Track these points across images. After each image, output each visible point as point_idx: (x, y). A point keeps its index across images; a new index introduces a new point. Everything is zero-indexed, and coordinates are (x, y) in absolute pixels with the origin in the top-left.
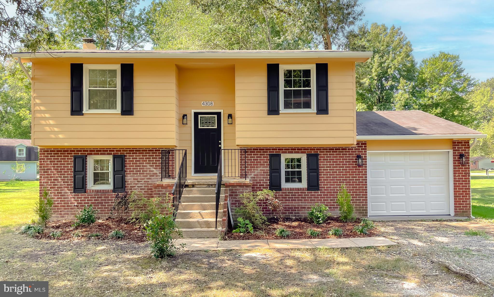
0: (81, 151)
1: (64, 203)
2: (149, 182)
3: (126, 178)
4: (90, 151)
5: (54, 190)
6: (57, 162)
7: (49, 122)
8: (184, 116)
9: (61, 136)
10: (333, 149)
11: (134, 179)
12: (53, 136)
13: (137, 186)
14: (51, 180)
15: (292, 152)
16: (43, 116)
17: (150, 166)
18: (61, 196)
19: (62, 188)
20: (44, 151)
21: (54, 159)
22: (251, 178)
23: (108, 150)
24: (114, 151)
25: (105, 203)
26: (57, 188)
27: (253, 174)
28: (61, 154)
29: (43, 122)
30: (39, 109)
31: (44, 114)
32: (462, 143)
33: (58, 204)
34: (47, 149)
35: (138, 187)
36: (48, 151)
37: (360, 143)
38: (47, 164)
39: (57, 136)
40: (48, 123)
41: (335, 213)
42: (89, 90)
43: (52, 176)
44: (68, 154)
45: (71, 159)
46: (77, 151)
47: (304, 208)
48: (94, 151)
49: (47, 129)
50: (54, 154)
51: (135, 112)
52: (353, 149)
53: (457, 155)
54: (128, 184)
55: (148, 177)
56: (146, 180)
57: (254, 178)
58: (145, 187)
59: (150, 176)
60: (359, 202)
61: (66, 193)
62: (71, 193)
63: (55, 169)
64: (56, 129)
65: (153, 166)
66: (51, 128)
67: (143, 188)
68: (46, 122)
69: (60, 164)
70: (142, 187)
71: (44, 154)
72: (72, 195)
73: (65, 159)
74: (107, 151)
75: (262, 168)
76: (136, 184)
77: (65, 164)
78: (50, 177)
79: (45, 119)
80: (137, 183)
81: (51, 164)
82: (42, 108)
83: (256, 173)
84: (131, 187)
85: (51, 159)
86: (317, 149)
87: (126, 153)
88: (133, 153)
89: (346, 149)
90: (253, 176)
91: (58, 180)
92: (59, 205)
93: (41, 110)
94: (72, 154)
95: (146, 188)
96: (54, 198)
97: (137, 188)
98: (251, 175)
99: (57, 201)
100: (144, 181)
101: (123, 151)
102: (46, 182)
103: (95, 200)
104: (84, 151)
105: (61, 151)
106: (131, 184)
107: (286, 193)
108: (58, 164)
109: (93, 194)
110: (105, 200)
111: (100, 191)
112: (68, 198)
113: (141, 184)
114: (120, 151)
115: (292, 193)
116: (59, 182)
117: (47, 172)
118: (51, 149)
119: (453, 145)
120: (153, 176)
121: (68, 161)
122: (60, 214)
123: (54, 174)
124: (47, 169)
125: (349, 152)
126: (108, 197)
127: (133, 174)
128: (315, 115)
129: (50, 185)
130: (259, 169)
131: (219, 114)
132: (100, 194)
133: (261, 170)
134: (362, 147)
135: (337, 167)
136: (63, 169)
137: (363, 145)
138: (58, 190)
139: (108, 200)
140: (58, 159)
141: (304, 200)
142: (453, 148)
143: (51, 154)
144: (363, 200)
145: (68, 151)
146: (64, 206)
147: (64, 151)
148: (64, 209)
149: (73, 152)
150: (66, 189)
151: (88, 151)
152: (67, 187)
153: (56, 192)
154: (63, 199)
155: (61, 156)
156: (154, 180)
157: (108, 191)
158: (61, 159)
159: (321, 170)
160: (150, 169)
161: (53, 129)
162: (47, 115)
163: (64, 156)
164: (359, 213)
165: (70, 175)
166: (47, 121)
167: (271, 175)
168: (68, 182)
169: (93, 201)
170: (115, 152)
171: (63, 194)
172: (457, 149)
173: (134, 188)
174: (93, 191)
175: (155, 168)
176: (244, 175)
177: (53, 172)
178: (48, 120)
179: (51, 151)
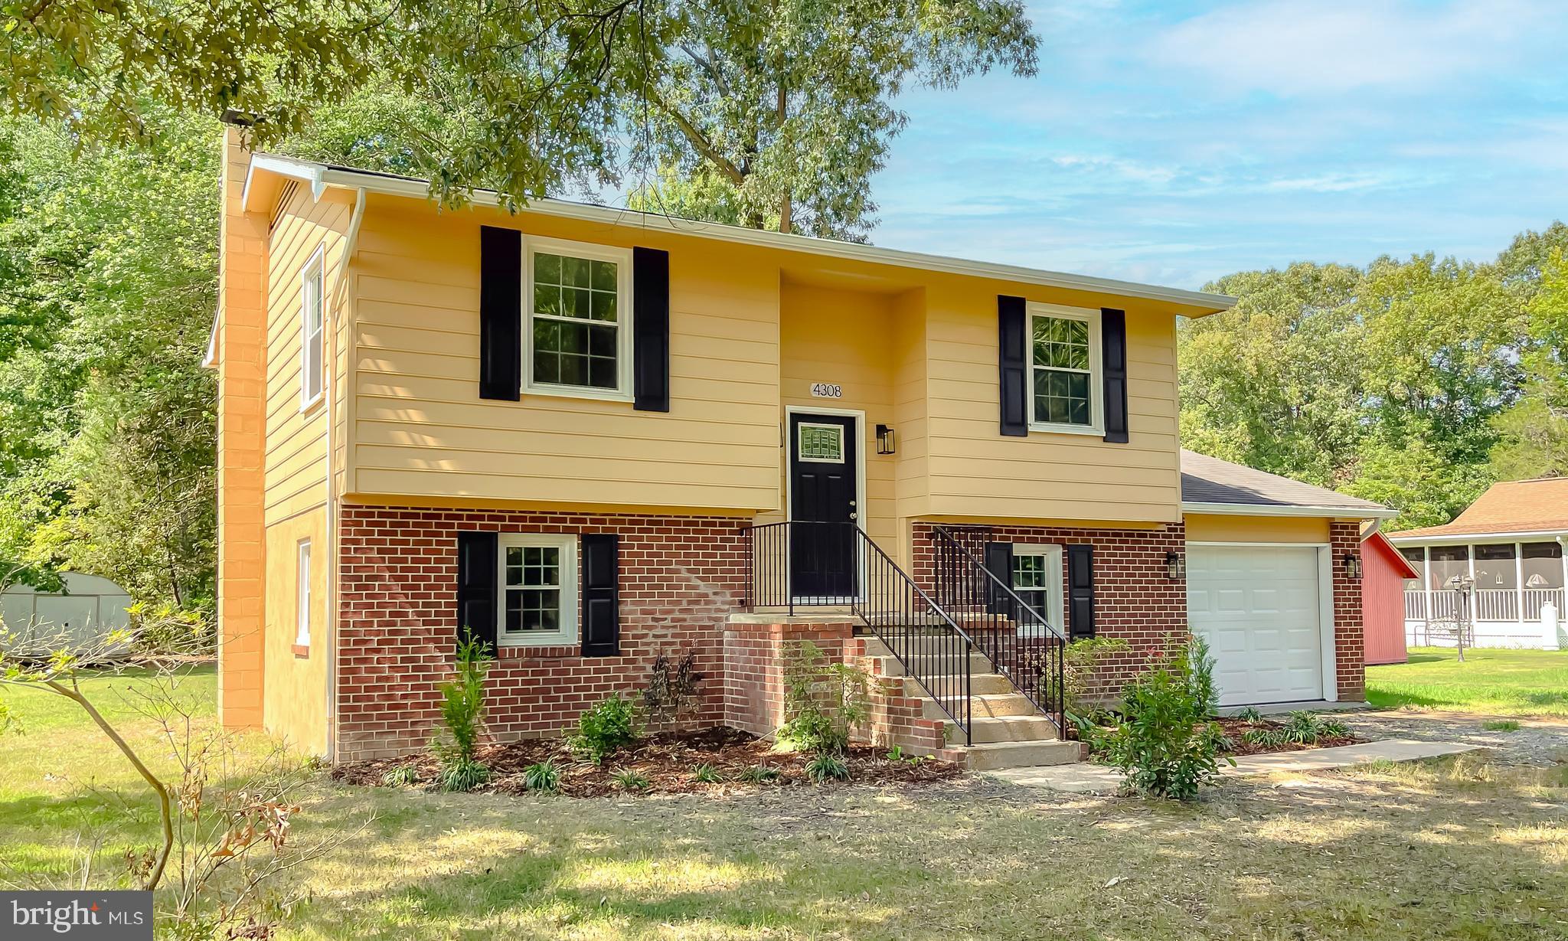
0: (481, 518)
1: (426, 696)
2: (685, 620)
3: (621, 608)
4: (511, 519)
5: (393, 651)
6: (403, 551)
7: (408, 416)
9: (445, 465)
10: (1121, 535)
11: (644, 612)
12: (421, 464)
13: (651, 634)
14: (383, 614)
16: (389, 393)
17: (689, 571)
18: (415, 669)
19: (418, 641)
20: (358, 515)
21: (392, 542)
23: (568, 517)
24: (584, 521)
25: (557, 690)
26: (403, 642)
28: (415, 525)
29: (389, 415)
30: (373, 368)
31: (390, 385)
32: (1347, 527)
33: (404, 697)
34: (367, 507)
35: (655, 636)
36: (372, 515)
38: (368, 560)
39: (433, 464)
40: (405, 418)
42: (538, 319)
43: (387, 600)
44: (438, 525)
45: (452, 543)
46: (469, 517)
48: (524, 519)
49: (403, 438)
50: (392, 524)
51: (673, 403)
52: (1158, 536)
53: (1340, 557)
54: (625, 628)
55: (684, 605)
56: (677, 615)
58: (674, 636)
59: (690, 603)
61: (433, 659)
62: (448, 659)
63: (397, 579)
64: (431, 442)
65: (696, 571)
66: (416, 436)
67: (669, 639)
68: (398, 415)
69: (414, 561)
70: (665, 636)
71: (360, 524)
72: (452, 667)
73: (430, 543)
74: (564, 520)
76: (650, 628)
77: (428, 561)
78: (379, 605)
79: (395, 402)
80: (650, 623)
81: (383, 560)
82: (385, 366)
84: (635, 636)
85: (384, 542)
86: (1087, 534)
87: (622, 530)
88: (641, 531)
89: (1145, 536)
91: (406, 614)
92: (409, 702)
93: (381, 374)
94: (452, 526)
95: (678, 640)
96: (393, 677)
97: (654, 640)
99: (400, 687)
100: (673, 620)
101: (612, 522)
102: (364, 624)
103: (524, 682)
104: (491, 518)
105: (417, 516)
106: (635, 628)
108: (405, 560)
109: (520, 661)
110: (558, 681)
111: (545, 650)
112: (439, 677)
113: (663, 627)
114: (603, 522)
116: (407, 623)
117: (366, 587)
118: (384, 508)
119: (1332, 533)
120: (697, 602)
121: (440, 552)
122: (413, 733)
123: (391, 596)
124: (368, 578)
125: (1152, 542)
126: (567, 672)
127: (641, 595)
128: (1101, 443)
129: (378, 633)
131: (849, 423)
132: (541, 660)
134: (1176, 530)
135: (1128, 582)
136: (423, 578)
137: (1179, 527)
138: (406, 651)
139: (567, 681)
140: (407, 542)
142: (1332, 540)
143: (384, 524)
145: (439, 516)
146: (426, 705)
147: (426, 516)
148: (426, 715)
149: (456, 522)
150: (432, 645)
151: (503, 519)
152: (435, 641)
153: (399, 656)
154: (421, 682)
155: (417, 534)
156: (700, 615)
157: (569, 650)
158: (416, 543)
159: (1098, 588)
160: (688, 580)
161: (423, 439)
162: (401, 392)
163: (426, 534)
165: (446, 598)
166: (401, 412)
168: (439, 623)
169: (520, 687)
170: (589, 525)
171: (422, 663)
172: (1339, 541)
173: (644, 640)
174: (520, 650)
175: (702, 579)
177: (388, 588)
178: (404, 408)
179: (381, 515)
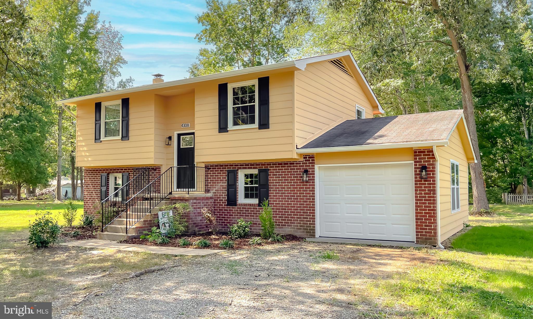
0: (105, 170)
4: (111, 170)
7: (84, 149)
8: (170, 138)
9: (90, 159)
10: (282, 164)
14: (90, 192)
15: (251, 168)
16: (82, 144)
20: (86, 171)
22: (213, 193)
24: (123, 170)
27: (214, 189)
28: (94, 172)
32: (425, 152)
34: (88, 169)
37: (308, 157)
38: (88, 181)
39: (88, 159)
41: (283, 231)
42: (106, 122)
44: (98, 172)
45: (100, 176)
46: (103, 170)
47: (256, 224)
50: (91, 173)
51: (130, 138)
52: (300, 163)
53: (418, 168)
57: (215, 193)
60: (306, 221)
61: (97, 203)
62: (99, 203)
63: (92, 185)
69: (94, 181)
71: (87, 173)
73: (97, 176)
74: (119, 170)
75: (221, 184)
79: (82, 146)
81: (90, 180)
83: (217, 189)
86: (267, 165)
87: (130, 171)
88: (134, 171)
89: (294, 164)
90: (214, 191)
91: (93, 193)
96: (91, 206)
98: (213, 190)
101: (128, 169)
102: (87, 194)
105: (95, 170)
107: (240, 208)
114: (126, 169)
115: (246, 208)
116: (93, 195)
117: (87, 187)
118: (90, 169)
119: (415, 155)
121: (98, 178)
123: (91, 189)
124: (88, 185)
125: (297, 166)
127: (134, 188)
128: (258, 130)
129: (89, 197)
130: (219, 184)
133: (221, 186)
134: (309, 160)
135: (285, 183)
137: (311, 159)
140: (93, 176)
141: (256, 216)
142: (414, 159)
144: (310, 218)
145: (98, 170)
148: (95, 215)
149: (101, 171)
152: (97, 199)
153: (92, 202)
154: (95, 208)
157: (119, 202)
159: (271, 185)
163: (96, 174)
164: (307, 232)
165: (99, 189)
167: (228, 191)
168: (98, 195)
172: (418, 160)
176: (207, 191)
177: (90, 187)
178: (84, 147)
179: (90, 171)
